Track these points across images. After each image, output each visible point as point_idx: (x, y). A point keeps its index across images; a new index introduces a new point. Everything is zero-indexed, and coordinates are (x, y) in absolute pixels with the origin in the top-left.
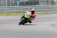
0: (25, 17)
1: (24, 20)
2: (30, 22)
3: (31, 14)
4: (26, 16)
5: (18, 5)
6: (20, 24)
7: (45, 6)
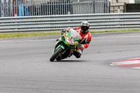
0: (66, 43)
1: (63, 50)
2: (78, 55)
3: (79, 34)
4: (67, 41)
5: (20, 14)
6: (52, 60)
7: (87, 16)
